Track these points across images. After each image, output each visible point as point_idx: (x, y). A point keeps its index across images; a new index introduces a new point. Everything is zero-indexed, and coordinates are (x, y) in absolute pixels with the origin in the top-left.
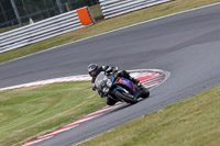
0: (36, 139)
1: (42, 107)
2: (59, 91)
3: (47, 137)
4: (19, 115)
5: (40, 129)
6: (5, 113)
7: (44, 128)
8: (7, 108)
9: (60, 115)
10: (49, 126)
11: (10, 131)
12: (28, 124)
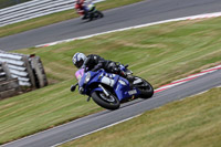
5: (204, 62)
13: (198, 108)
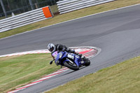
0: (15, 89)
1: (19, 69)
2: (30, 59)
4: (4, 74)
7: (20, 83)
9: (30, 75)
10: (24, 81)
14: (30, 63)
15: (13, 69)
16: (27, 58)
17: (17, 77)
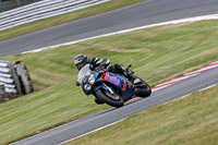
0: (182, 76)
1: (189, 44)
2: (206, 28)
3: (194, 74)
4: (166, 52)
5: (187, 66)
6: (152, 49)
7: (191, 65)
8: (155, 44)
9: (206, 52)
10: (196, 63)
11: (157, 67)
12: (174, 61)
13: (181, 112)
14: (206, 34)
15: (180, 43)
16: (202, 26)
17: (187, 56)
